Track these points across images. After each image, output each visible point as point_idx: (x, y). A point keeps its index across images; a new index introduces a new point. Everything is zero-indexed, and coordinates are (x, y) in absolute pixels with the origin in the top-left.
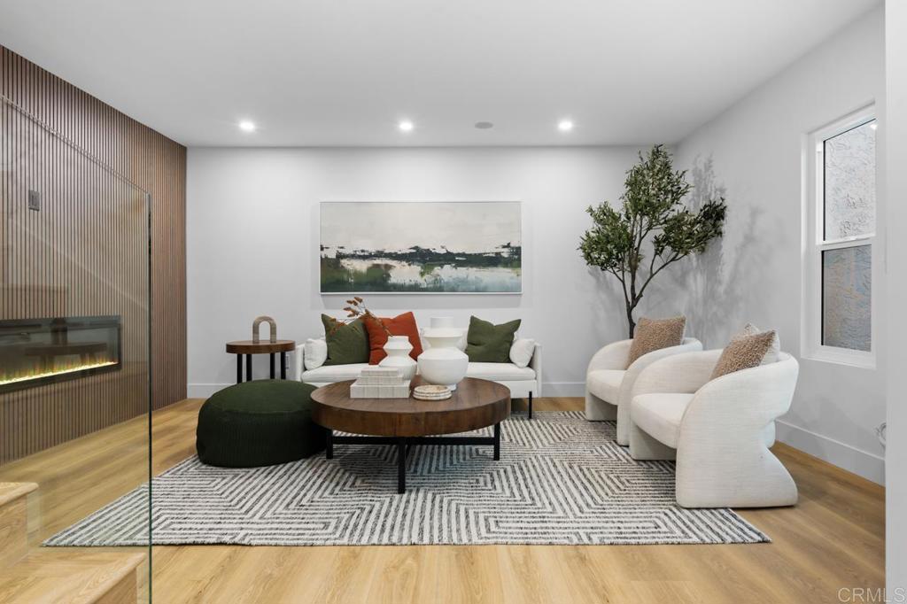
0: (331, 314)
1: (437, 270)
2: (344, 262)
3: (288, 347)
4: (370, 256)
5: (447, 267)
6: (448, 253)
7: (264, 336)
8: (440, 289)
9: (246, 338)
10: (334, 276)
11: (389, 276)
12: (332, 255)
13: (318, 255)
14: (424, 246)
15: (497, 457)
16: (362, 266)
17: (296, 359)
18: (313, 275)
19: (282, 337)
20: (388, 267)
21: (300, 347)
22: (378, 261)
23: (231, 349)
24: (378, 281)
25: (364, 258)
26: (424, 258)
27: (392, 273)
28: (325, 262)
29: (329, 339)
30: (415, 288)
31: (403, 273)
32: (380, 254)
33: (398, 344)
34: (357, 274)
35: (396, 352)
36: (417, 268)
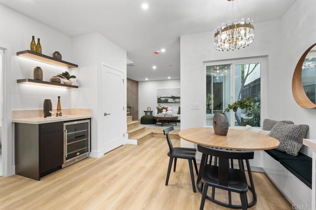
0: (158, 106)
1: (176, 99)
2: (161, 99)
3: (152, 112)
4: (165, 98)
5: (177, 99)
6: (177, 97)
7: (149, 110)
8: (176, 103)
9: (147, 110)
10: (159, 101)
11: (168, 101)
12: (159, 97)
13: (157, 97)
14: (174, 96)
15: (176, 125)
16: (164, 99)
17: (153, 113)
18: (156, 101)
19: (151, 110)
20: (168, 99)
21: (153, 112)
22: (166, 98)
23: (144, 112)
24: (166, 102)
25: (164, 98)
26: (173, 98)
27: (168, 100)
28: (158, 98)
29: (158, 110)
30: (172, 103)
31: (170, 100)
32: (166, 97)
33: (164, 110)
34: (163, 100)
35: (164, 111)
36: (172, 99)
